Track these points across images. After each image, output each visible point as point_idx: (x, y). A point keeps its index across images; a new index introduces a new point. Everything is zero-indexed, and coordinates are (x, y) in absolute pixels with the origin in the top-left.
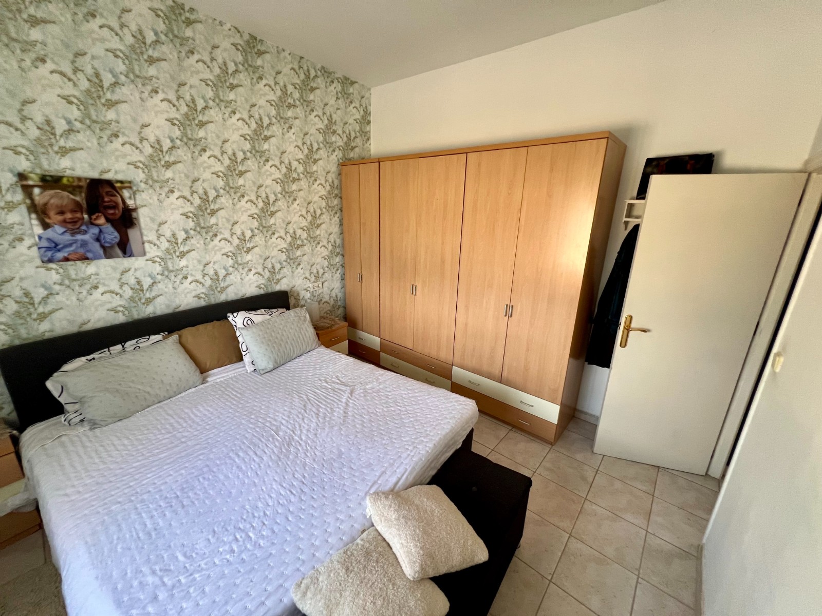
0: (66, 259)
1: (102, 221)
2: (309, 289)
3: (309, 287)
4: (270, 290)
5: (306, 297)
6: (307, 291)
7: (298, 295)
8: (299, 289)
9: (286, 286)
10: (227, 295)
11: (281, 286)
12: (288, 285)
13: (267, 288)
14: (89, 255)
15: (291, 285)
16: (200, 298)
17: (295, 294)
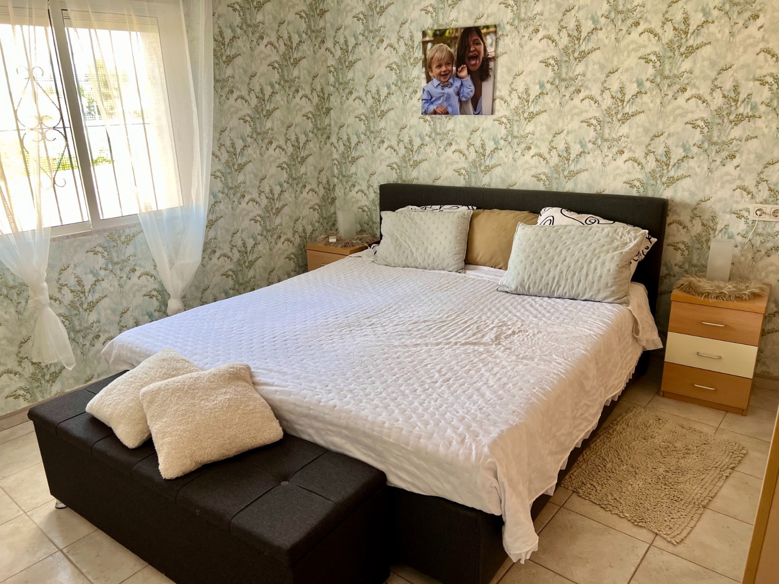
0: (435, 113)
1: (464, 73)
2: (746, 214)
3: (748, 210)
4: (650, 194)
5: (733, 230)
6: (740, 217)
7: (713, 218)
8: (717, 207)
9: (686, 194)
10: (576, 184)
11: (675, 191)
12: (692, 194)
13: (645, 190)
14: (450, 110)
15: (700, 196)
16: (539, 180)
17: (707, 216)
